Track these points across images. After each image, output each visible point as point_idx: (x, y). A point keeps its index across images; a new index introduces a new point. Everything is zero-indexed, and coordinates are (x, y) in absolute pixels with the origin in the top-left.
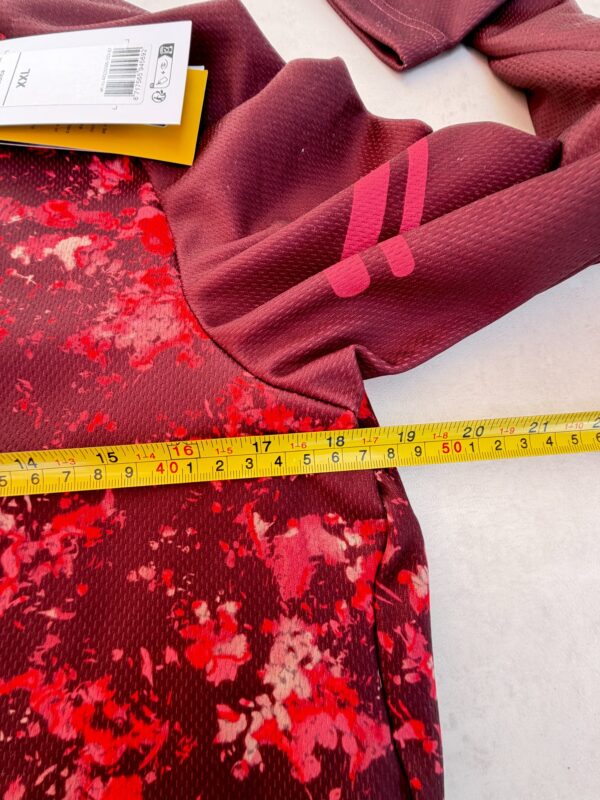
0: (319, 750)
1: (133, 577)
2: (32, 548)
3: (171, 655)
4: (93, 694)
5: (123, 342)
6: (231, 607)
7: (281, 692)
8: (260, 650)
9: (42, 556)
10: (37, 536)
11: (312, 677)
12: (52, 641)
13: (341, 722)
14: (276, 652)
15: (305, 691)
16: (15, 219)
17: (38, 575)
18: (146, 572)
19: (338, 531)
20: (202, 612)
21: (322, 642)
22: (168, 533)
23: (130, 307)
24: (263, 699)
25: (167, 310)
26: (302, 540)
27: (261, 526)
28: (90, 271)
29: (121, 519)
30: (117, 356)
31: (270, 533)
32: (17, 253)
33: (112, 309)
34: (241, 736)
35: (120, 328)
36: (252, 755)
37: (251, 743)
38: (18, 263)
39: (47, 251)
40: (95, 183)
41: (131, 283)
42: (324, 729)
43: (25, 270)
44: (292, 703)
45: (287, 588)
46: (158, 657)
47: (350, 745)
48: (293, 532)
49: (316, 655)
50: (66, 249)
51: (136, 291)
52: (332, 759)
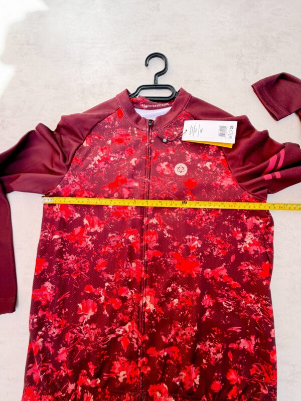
0: (254, 250)
1: (224, 223)
2: (207, 217)
3: (230, 235)
4: (219, 239)
5: (222, 184)
6: (239, 229)
7: (248, 242)
8: (244, 236)
9: (209, 218)
10: (208, 215)
11: (253, 241)
12: (211, 231)
13: (258, 247)
14: (247, 237)
15: (252, 242)
16: (197, 158)
17: (208, 221)
18: (226, 222)
19: (258, 220)
20: (235, 229)
21: (255, 236)
22: (230, 217)
23: (223, 178)
24: (245, 243)
25: (230, 179)
26: (252, 220)
27: (245, 217)
28: (214, 170)
29: (222, 214)
30: (221, 187)
31: (246, 219)
32: (199, 165)
33: (220, 178)
34: (241, 248)
35: (222, 182)
36: (243, 250)
37: (242, 249)
38: (199, 167)
39: (205, 165)
40: (210, 150)
41: (222, 173)
42: (255, 248)
43: (201, 169)
44: (249, 244)
45: (249, 228)
46: (228, 235)
47: (259, 250)
48: (250, 219)
49: (254, 238)
50: (208, 164)
51: (224, 175)
52: (256, 252)
